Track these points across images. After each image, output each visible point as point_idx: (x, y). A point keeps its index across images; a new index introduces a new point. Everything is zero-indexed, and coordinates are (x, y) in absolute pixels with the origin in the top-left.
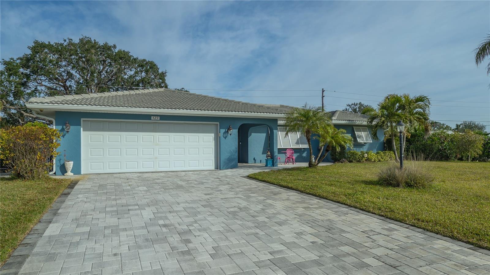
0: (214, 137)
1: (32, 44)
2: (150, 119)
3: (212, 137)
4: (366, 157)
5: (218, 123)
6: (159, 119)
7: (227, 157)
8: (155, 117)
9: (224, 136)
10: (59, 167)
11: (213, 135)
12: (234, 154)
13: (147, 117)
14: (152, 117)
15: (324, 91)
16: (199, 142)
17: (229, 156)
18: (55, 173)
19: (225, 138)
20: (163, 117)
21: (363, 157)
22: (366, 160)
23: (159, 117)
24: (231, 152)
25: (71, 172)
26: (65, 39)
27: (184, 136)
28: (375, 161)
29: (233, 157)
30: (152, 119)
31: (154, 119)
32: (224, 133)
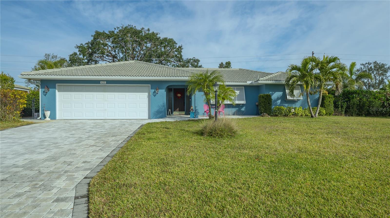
0: (147, 95)
1: (94, 34)
2: (100, 83)
3: (146, 95)
4: (293, 112)
5: (150, 85)
6: (105, 83)
7: (156, 110)
8: (103, 82)
9: (154, 95)
10: (43, 115)
11: (147, 94)
12: (161, 108)
13: (98, 82)
14: (101, 82)
15: (314, 53)
16: (136, 99)
17: (157, 109)
18: (41, 119)
19: (155, 96)
20: (109, 82)
21: (290, 112)
22: (293, 115)
23: (106, 82)
24: (159, 106)
25: (49, 118)
26: (115, 28)
27: (125, 95)
28: (302, 116)
29: (161, 110)
30: (101, 83)
31: (102, 83)
32: (153, 92)
